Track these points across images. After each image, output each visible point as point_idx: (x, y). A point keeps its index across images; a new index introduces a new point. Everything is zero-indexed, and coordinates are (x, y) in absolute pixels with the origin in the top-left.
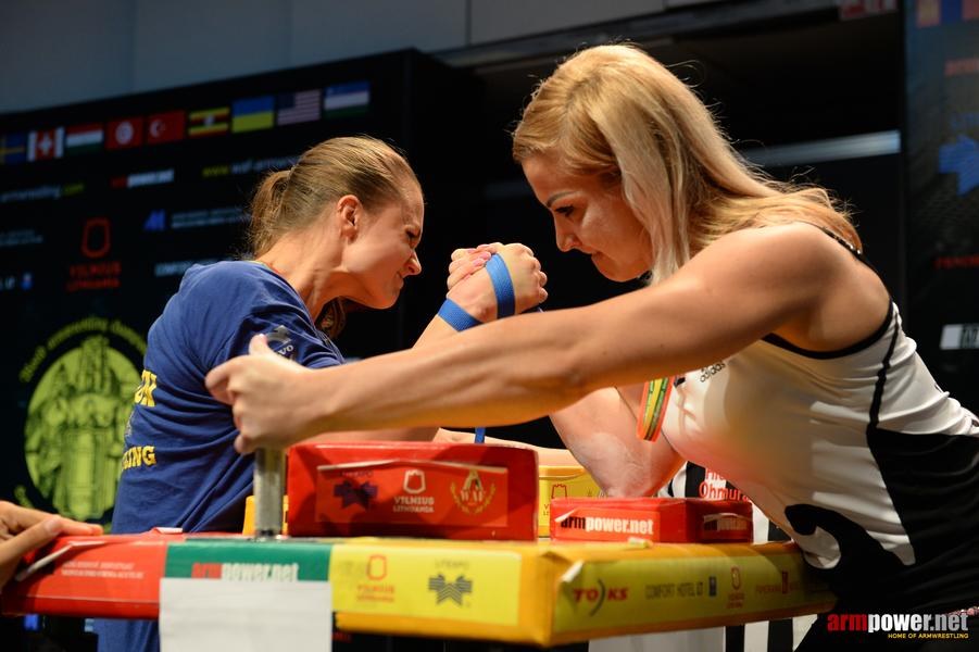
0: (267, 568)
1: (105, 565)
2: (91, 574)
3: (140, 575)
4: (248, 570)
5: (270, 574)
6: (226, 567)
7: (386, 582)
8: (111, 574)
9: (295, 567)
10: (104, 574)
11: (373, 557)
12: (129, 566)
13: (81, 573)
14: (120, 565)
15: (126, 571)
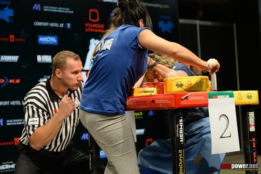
0: (224, 96)
1: (198, 97)
2: (195, 99)
3: (204, 99)
4: (222, 96)
5: (225, 97)
6: (218, 96)
7: (241, 97)
8: (199, 99)
9: (229, 95)
10: (198, 99)
11: (239, 93)
12: (202, 97)
13: (193, 99)
14: (201, 97)
15: (202, 98)
